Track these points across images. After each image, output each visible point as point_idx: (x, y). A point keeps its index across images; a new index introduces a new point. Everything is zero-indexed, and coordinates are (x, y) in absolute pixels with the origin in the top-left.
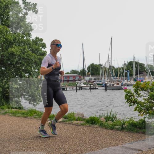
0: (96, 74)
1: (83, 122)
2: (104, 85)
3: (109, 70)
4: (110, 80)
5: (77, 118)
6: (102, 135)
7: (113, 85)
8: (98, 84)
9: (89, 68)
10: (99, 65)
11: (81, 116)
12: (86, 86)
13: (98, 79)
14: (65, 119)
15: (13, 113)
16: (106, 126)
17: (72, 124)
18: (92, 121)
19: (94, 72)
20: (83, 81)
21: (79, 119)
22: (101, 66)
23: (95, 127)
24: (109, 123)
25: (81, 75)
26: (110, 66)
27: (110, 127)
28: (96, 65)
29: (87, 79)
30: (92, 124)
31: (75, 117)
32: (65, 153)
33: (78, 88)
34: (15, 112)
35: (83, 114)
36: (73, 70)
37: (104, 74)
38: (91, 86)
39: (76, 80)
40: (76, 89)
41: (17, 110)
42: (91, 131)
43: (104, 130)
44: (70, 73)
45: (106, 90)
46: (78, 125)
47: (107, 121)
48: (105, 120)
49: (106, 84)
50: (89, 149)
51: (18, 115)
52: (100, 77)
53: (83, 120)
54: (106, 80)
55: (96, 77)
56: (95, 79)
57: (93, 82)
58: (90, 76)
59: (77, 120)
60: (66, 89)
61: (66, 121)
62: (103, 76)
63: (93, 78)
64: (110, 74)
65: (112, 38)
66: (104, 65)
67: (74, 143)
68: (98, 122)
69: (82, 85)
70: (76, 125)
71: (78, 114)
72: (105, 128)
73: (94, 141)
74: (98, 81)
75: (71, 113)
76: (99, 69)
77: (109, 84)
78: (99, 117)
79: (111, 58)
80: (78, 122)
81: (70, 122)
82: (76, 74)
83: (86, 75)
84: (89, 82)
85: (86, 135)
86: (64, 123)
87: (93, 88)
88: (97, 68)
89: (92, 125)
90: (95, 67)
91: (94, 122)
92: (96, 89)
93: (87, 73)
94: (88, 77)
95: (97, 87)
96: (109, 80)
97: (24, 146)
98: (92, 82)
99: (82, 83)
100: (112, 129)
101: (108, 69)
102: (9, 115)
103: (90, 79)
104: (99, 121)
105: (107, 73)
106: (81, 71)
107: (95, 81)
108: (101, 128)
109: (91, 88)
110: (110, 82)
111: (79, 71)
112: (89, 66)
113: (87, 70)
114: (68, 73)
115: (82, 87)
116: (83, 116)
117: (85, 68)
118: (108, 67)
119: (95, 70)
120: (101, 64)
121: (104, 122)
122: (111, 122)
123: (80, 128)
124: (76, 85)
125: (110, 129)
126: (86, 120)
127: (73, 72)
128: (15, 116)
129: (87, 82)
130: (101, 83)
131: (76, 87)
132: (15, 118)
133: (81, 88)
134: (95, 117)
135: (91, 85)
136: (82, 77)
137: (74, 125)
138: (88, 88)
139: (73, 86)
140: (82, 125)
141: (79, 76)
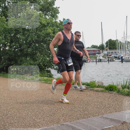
0: (113, 48)
1: (103, 89)
2: (120, 58)
3: (125, 45)
4: (126, 53)
5: (98, 85)
6: (120, 100)
7: (128, 58)
8: (115, 57)
9: (107, 43)
10: (115, 41)
11: (101, 84)
12: (104, 58)
13: (115, 53)
14: (88, 86)
15: (45, 80)
16: (123, 93)
17: (93, 91)
18: (111, 89)
19: (111, 47)
20: (102, 54)
21: (99, 87)
22: (118, 41)
23: (113, 94)
24: (125, 90)
25: (100, 49)
26: (126, 41)
27: (126, 94)
28: (113, 40)
29: (106, 52)
30: (111, 90)
31: (96, 85)
32: (88, 114)
33: (97, 60)
34: (47, 79)
35: (103, 83)
36: (93, 45)
37: (121, 48)
38: (109, 59)
39: (95, 54)
40: (96, 61)
41: (48, 78)
42: (110, 97)
43: (121, 96)
44: (90, 48)
45: (122, 62)
46: (99, 91)
47: (123, 89)
48: (122, 88)
49: (122, 57)
50: (109, 111)
51: (49, 82)
52: (117, 51)
53: (103, 87)
54: (122, 54)
55: (114, 51)
56: (112, 53)
57: (111, 55)
58: (108, 50)
59: (98, 87)
60: (87, 61)
61: (89, 88)
62: (120, 50)
63: (111, 51)
64: (126, 48)
65: (127, 16)
66: (120, 41)
67: (95, 106)
68: (116, 90)
69: (101, 58)
70: (97, 91)
71: (98, 82)
72: (122, 95)
73: (113, 105)
74: (115, 54)
75: (92, 81)
76: (116, 44)
77: (124, 57)
78: (116, 85)
79: (127, 34)
80: (99, 89)
81: (92, 89)
82: (96, 48)
83: (104, 49)
84: (107, 55)
85: (106, 100)
86: (87, 90)
87: (111, 61)
88: (114, 43)
89: (111, 92)
90: (112, 42)
91: (113, 89)
92: (113, 61)
93: (105, 47)
94: (106, 51)
95: (114, 60)
96: (124, 54)
97: (55, 107)
98: (109, 55)
99: (101, 57)
100: (128, 96)
101: (124, 43)
102: (42, 82)
103: (108, 53)
104: (117, 88)
105: (123, 47)
106: (100, 46)
107: (112, 54)
108: (119, 94)
109: (109, 61)
110: (125, 55)
111: (99, 46)
112: (107, 41)
113: (105, 45)
114: (88, 48)
115: (101, 59)
116: (103, 84)
117: (103, 43)
118: (124, 42)
119: (112, 45)
120: (117, 40)
121: (121, 89)
122: (127, 89)
123: (100, 94)
124: (96, 58)
125: (127, 95)
126: (105, 87)
127: (94, 47)
128: (47, 83)
129: (105, 55)
130: (117, 56)
131: (96, 59)
132: (47, 84)
133: (100, 61)
134: (113, 85)
135: (109, 57)
136: (101, 51)
137: (95, 91)
138: (106, 60)
139: (93, 59)
140: (102, 91)
141: (98, 50)
